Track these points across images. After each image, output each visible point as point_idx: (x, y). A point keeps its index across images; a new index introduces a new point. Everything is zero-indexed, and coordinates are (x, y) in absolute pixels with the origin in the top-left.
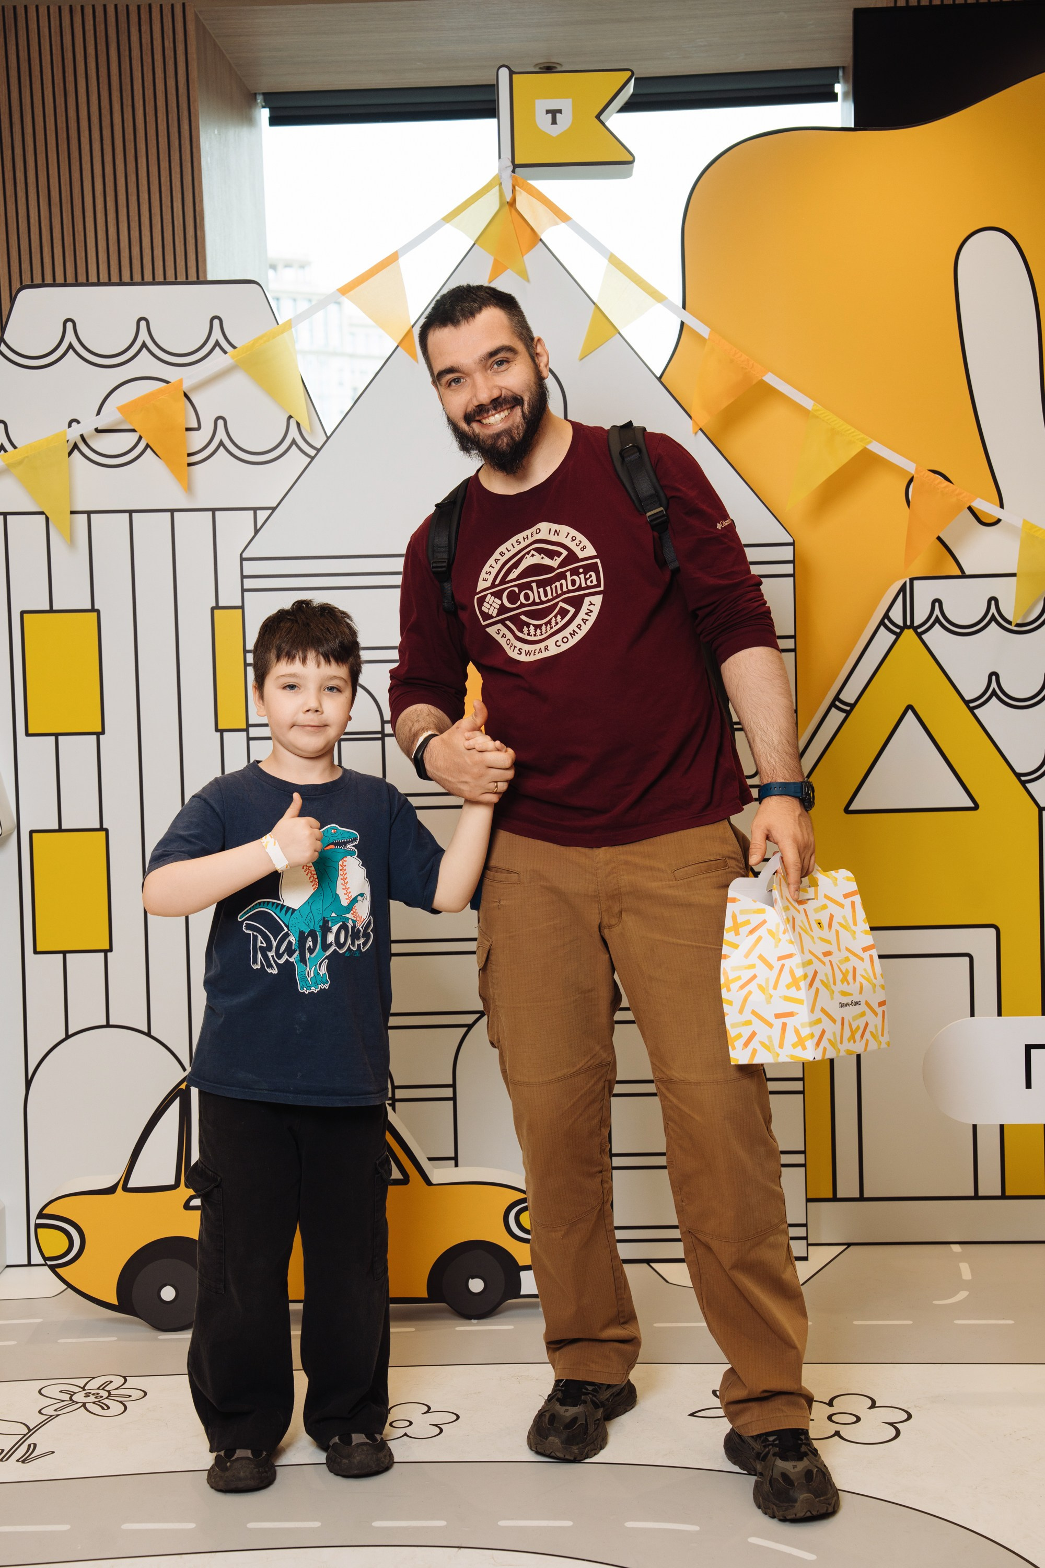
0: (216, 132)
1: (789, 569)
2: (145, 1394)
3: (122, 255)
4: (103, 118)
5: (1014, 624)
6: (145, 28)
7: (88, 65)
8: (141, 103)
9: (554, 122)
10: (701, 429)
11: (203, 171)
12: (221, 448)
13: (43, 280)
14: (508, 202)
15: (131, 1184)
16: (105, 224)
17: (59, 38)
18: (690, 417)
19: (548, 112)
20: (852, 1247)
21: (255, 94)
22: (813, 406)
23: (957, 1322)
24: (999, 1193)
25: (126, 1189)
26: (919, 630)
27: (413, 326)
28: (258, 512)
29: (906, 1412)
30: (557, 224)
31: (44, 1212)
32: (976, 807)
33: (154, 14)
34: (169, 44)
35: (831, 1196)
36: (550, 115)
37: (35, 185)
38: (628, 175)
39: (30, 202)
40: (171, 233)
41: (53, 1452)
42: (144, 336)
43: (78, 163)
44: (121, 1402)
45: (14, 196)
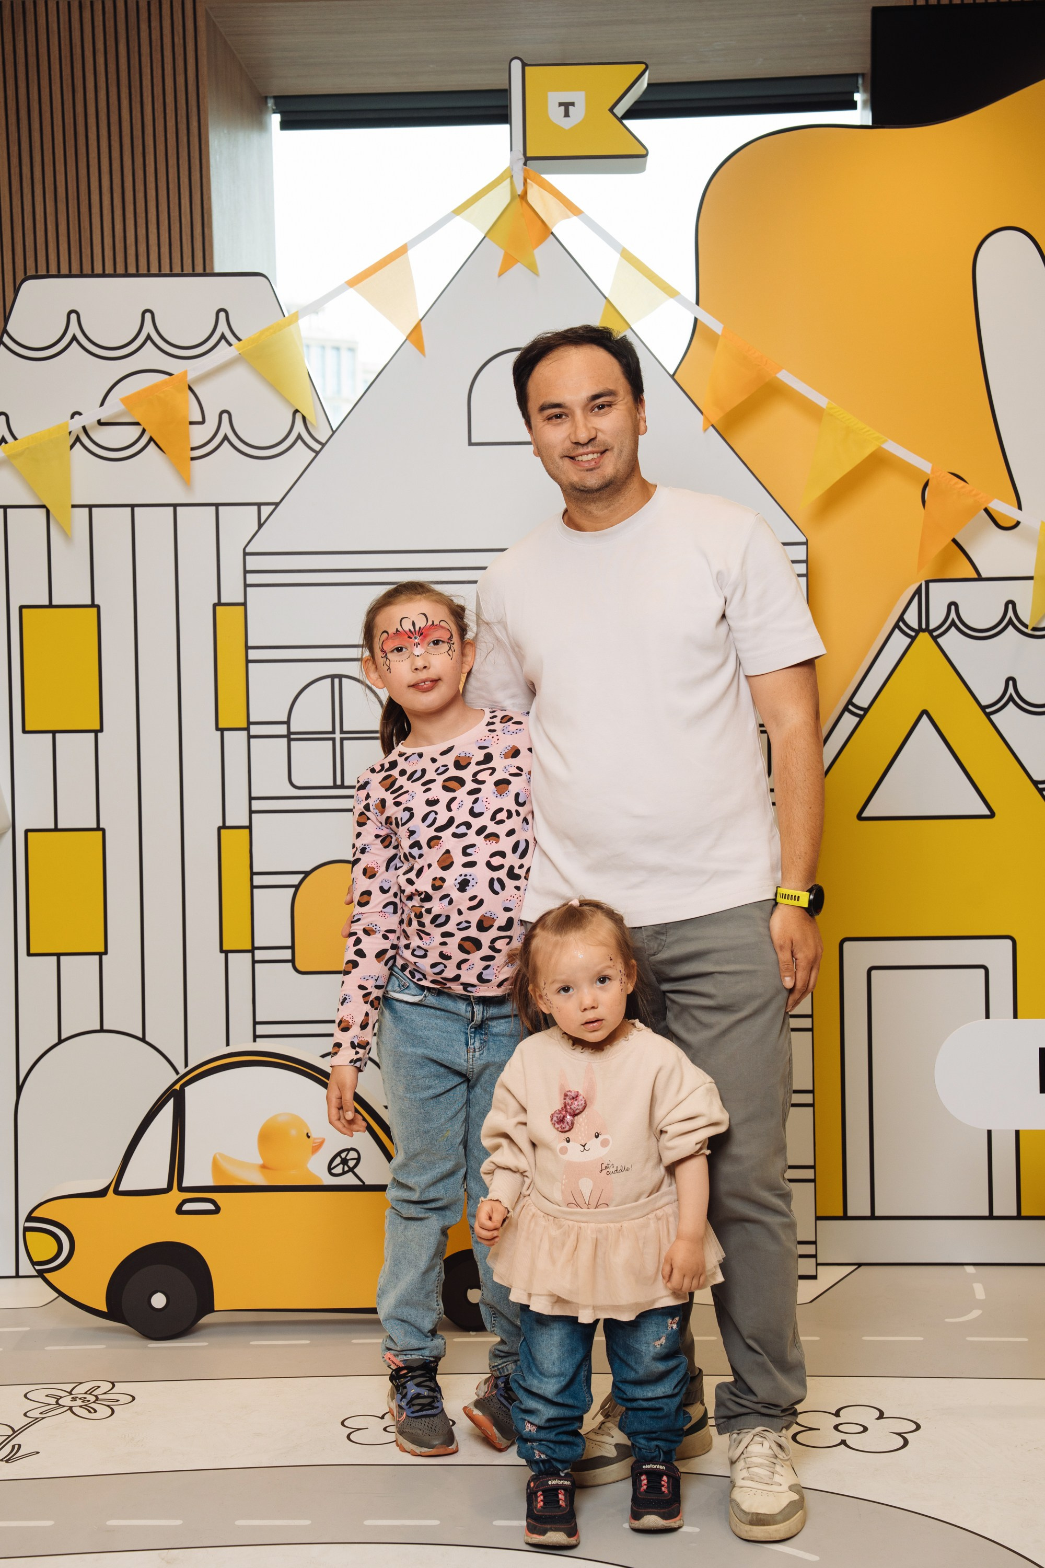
0: (226, 132)
1: (802, 568)
2: (134, 1398)
3: (129, 252)
4: (111, 114)
5: (1030, 627)
6: (155, 24)
7: (97, 61)
8: (150, 99)
9: (567, 114)
10: (713, 426)
11: (211, 169)
12: (226, 442)
13: (48, 271)
14: (519, 195)
15: (122, 1188)
16: (111, 221)
17: (68, 33)
18: (702, 412)
19: (561, 104)
20: (862, 1268)
21: (266, 98)
22: (828, 403)
23: (969, 1339)
24: (1014, 1213)
25: (117, 1192)
26: (935, 634)
27: (421, 320)
28: (262, 507)
29: (915, 1423)
30: (568, 217)
31: (33, 1215)
32: (992, 815)
33: (164, 11)
34: (179, 41)
35: (841, 1214)
36: (562, 108)
37: (41, 182)
38: (641, 169)
39: (36, 198)
40: (178, 231)
41: (38, 1453)
42: (148, 328)
43: (85, 160)
44: (108, 1406)
45: (19, 191)
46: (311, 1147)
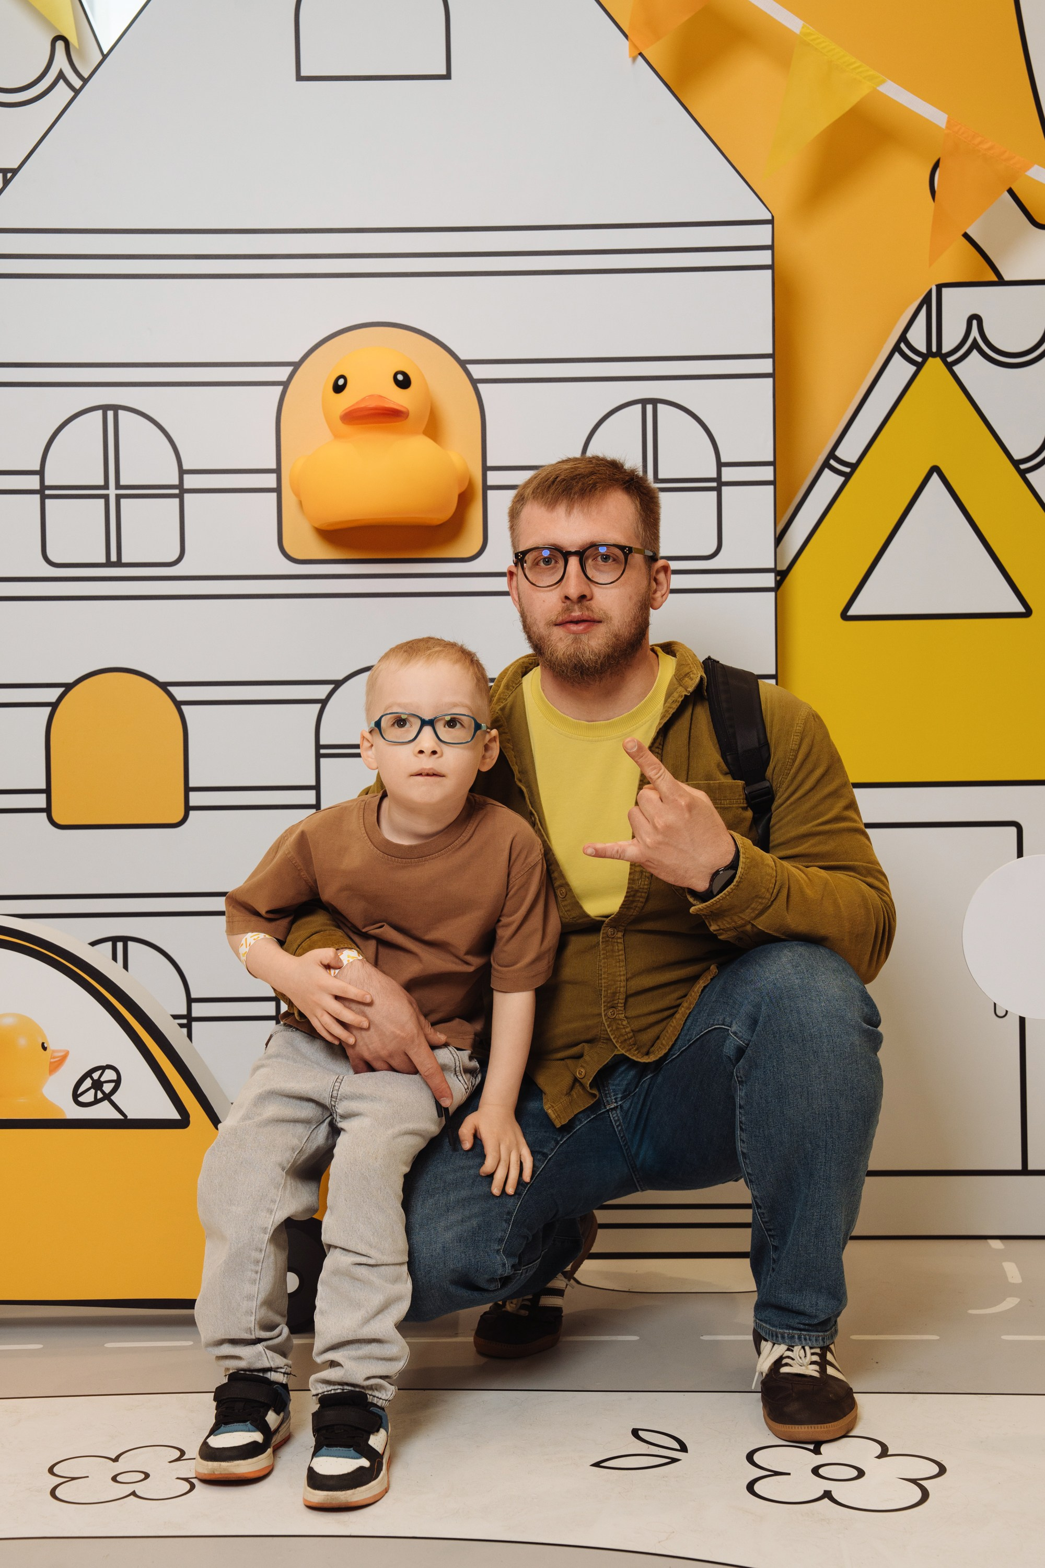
1: (765, 257)
10: (641, 54)
18: (626, 36)
22: (803, 27)
23: (1005, 1337)
26: (950, 359)
29: (938, 1464)
32: (1026, 612)
46: (48, 1063)
